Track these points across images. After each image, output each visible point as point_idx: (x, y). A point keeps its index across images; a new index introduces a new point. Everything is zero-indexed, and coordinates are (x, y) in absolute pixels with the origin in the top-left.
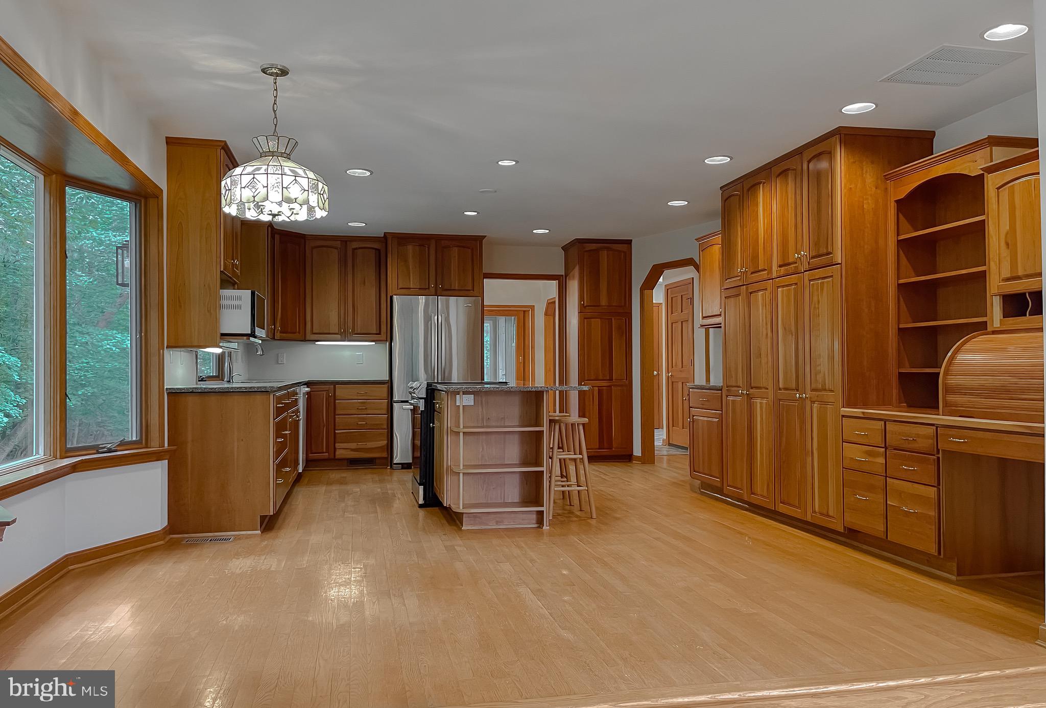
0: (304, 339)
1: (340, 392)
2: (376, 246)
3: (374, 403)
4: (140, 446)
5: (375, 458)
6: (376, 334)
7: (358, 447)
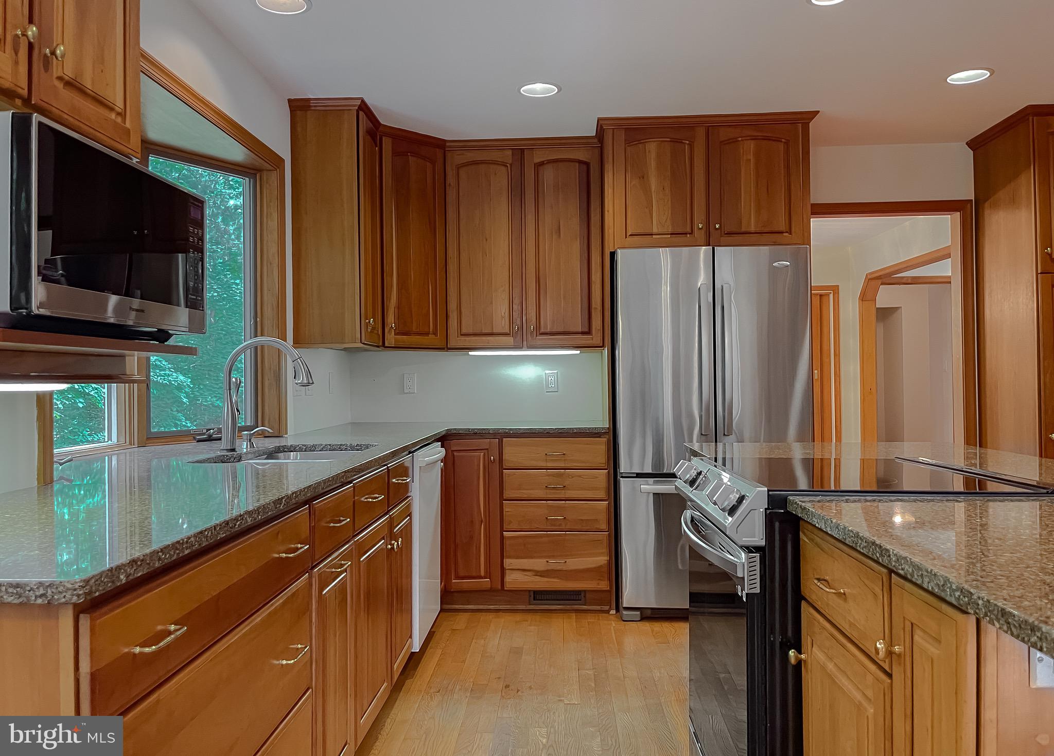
0: (443, 345)
1: (513, 453)
2: (582, 155)
3: (580, 476)
5: (585, 591)
6: (583, 333)
7: (549, 568)
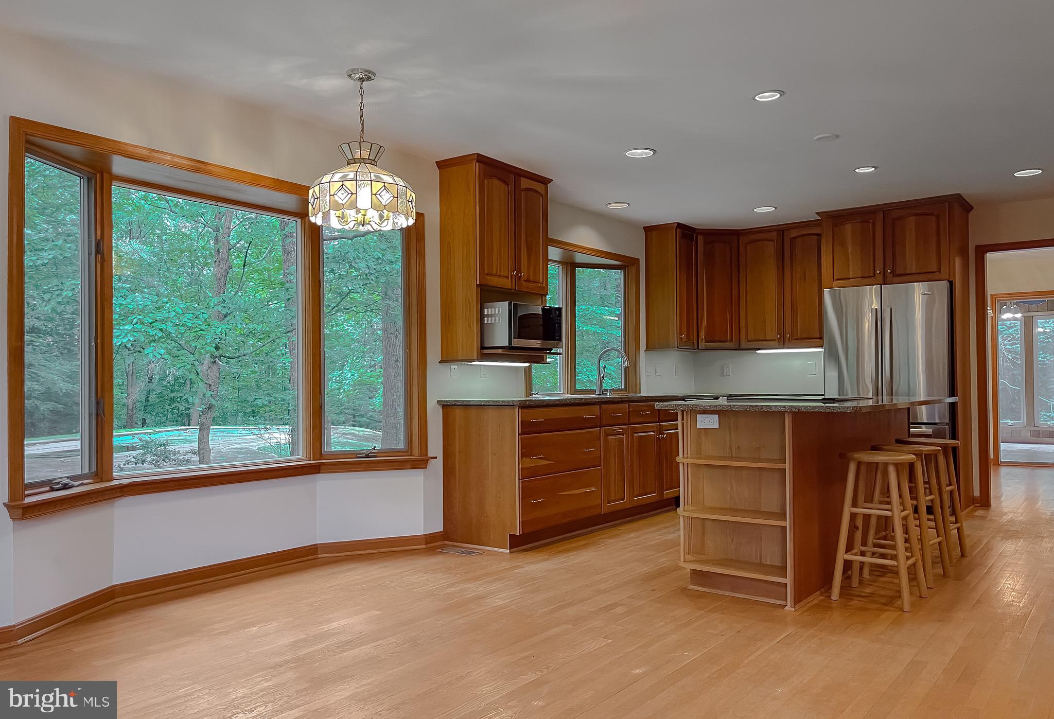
0: (738, 347)
4: (406, 454)
